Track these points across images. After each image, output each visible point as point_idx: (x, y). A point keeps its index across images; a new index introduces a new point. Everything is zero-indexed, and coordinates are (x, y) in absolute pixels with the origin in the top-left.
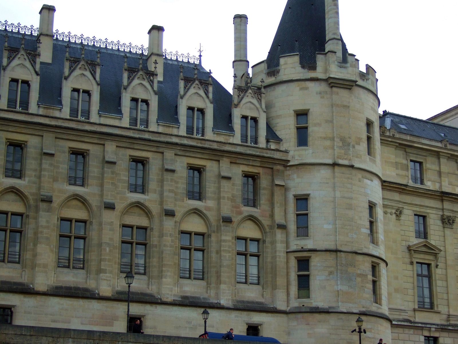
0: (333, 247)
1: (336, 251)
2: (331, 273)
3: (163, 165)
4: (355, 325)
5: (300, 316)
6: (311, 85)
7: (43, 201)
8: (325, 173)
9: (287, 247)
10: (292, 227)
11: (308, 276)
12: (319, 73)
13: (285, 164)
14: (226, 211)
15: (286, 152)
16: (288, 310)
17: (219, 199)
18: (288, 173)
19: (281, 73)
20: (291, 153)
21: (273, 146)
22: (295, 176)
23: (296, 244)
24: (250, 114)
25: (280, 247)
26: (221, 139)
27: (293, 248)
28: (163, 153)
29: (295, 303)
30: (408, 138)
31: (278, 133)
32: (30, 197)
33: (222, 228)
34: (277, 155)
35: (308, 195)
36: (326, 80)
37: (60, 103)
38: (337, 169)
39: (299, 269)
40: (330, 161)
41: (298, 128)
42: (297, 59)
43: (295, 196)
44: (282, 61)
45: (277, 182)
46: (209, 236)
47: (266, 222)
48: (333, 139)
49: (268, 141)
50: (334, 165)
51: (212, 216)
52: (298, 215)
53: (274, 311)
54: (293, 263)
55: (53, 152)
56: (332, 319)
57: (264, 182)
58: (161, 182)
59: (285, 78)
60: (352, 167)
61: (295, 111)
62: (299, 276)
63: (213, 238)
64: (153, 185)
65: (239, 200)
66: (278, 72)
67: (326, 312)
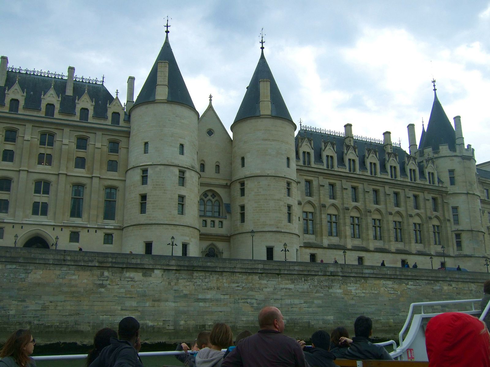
0: (470, 229)
1: (472, 231)
2: (470, 240)
3: (405, 194)
4: (485, 263)
5: (460, 258)
6: (454, 158)
7: (368, 212)
8: (463, 197)
9: (451, 229)
10: (452, 220)
11: (461, 241)
12: (457, 153)
13: (446, 193)
14: (429, 214)
15: (446, 188)
16: (454, 255)
17: (425, 209)
18: (448, 197)
19: (441, 152)
20: (449, 188)
21: (440, 185)
22: (451, 198)
23: (455, 227)
24: (431, 171)
25: (449, 229)
26: (422, 183)
27: (454, 229)
28: (404, 190)
29: (457, 253)
30: (484, 179)
31: (441, 179)
32: (362, 210)
33: (429, 221)
34: (444, 189)
35: (458, 207)
36: (461, 156)
37: (367, 169)
38: (469, 195)
39: (456, 239)
40: (465, 192)
41: (450, 177)
42: (447, 146)
43: (452, 207)
44: (440, 147)
45: (445, 201)
46: (423, 225)
47: (442, 218)
48: (466, 182)
49: (439, 183)
50: (468, 194)
51: (423, 216)
52: (453, 215)
53: (449, 256)
54: (454, 236)
55: (369, 191)
56: (473, 259)
57: (439, 201)
58: (406, 202)
59: (443, 155)
60: (474, 194)
61: (449, 170)
62: (457, 241)
63: (425, 226)
64: (402, 204)
65: (432, 209)
66: (439, 152)
67: (470, 256)
